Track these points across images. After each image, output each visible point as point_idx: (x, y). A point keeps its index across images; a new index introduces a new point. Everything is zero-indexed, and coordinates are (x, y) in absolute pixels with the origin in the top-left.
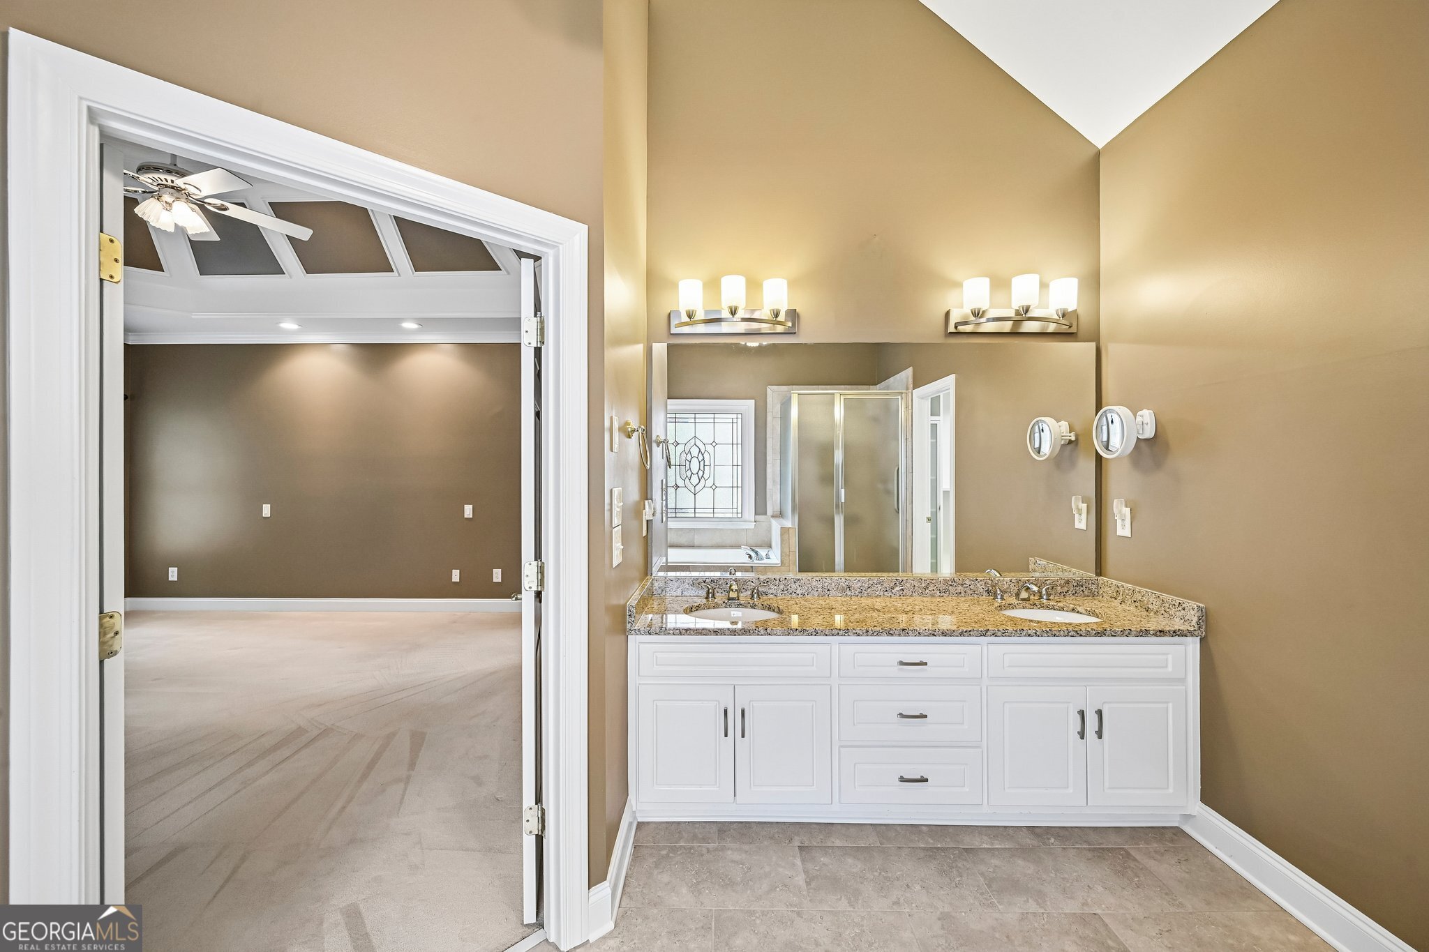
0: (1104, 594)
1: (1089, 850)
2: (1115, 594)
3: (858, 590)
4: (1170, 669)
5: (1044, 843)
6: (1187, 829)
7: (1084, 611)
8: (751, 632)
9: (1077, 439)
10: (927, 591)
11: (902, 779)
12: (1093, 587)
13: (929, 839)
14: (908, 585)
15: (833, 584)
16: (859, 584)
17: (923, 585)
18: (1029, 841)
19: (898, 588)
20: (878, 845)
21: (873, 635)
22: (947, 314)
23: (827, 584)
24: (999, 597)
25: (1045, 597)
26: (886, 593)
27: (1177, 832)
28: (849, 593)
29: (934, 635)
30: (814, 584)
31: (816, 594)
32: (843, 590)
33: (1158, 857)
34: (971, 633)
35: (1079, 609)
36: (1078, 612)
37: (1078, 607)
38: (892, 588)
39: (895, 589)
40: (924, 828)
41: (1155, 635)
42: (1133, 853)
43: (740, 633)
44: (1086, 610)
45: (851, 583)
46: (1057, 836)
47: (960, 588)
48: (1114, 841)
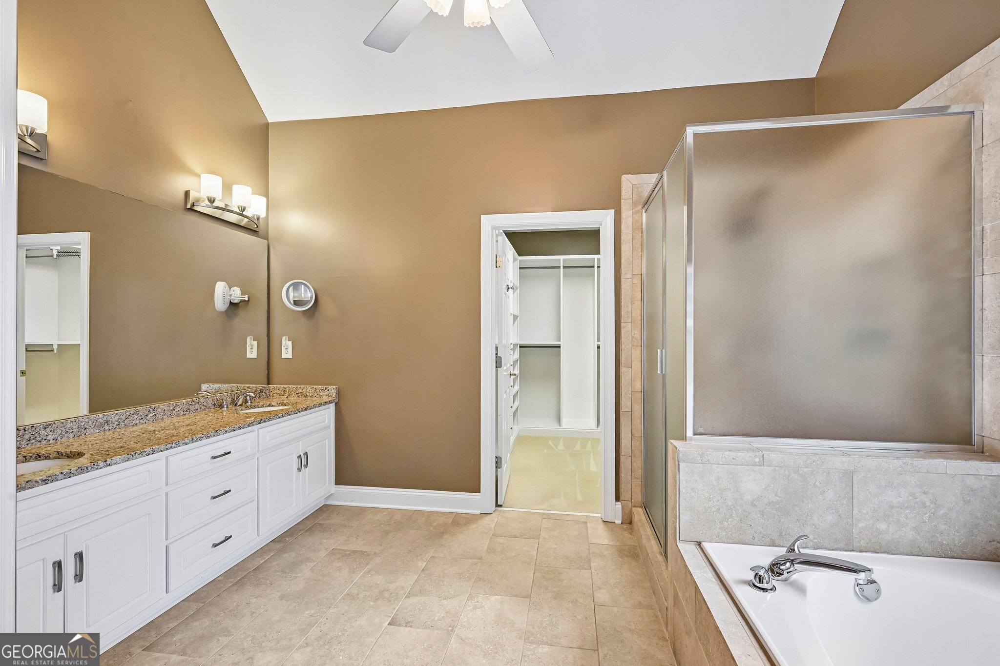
0: (274, 395)
1: (305, 532)
2: (283, 393)
3: (116, 423)
4: (327, 422)
5: (286, 542)
6: (330, 502)
7: (276, 404)
8: (89, 468)
9: (248, 301)
10: (174, 412)
11: (215, 545)
12: (267, 392)
13: (230, 580)
14: (159, 410)
15: (90, 423)
16: (117, 417)
17: (171, 408)
18: (279, 546)
19: (151, 415)
20: (202, 605)
21: (197, 441)
22: (187, 194)
23: (84, 423)
24: (225, 406)
25: (249, 402)
26: (141, 421)
27: (326, 506)
28: (107, 428)
29: (234, 430)
30: (69, 426)
31: (71, 436)
32: (102, 425)
33: (330, 518)
34: (254, 423)
35: (273, 404)
36: (272, 406)
37: (272, 403)
38: (147, 415)
39: (149, 416)
40: (220, 578)
41: (324, 405)
42: (321, 522)
43: (76, 473)
44: (277, 403)
45: (109, 418)
46: (287, 536)
47: (197, 406)
48: (310, 524)
